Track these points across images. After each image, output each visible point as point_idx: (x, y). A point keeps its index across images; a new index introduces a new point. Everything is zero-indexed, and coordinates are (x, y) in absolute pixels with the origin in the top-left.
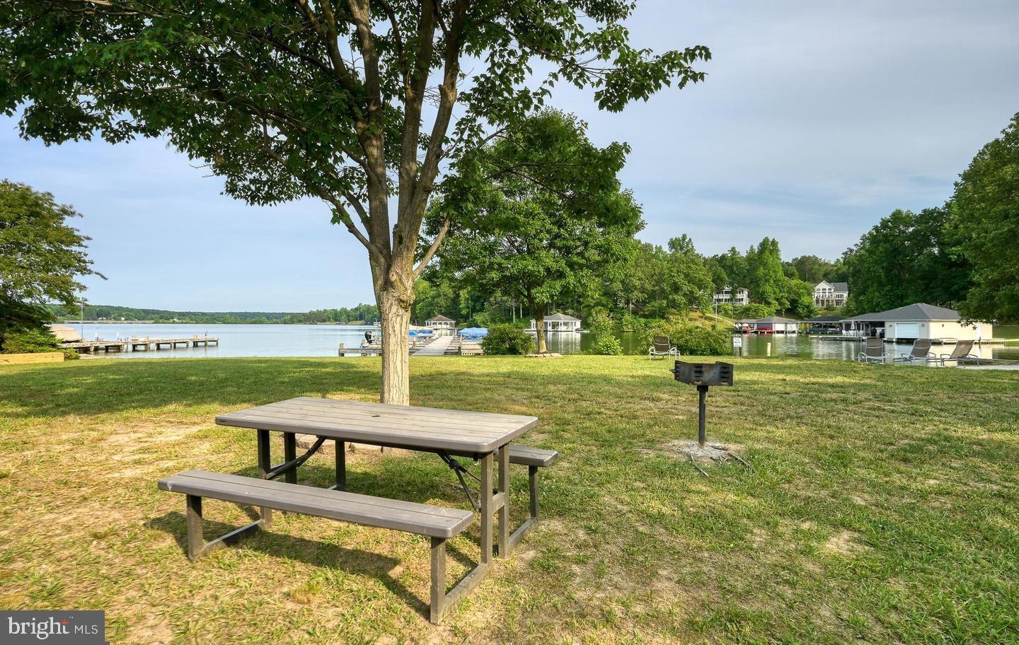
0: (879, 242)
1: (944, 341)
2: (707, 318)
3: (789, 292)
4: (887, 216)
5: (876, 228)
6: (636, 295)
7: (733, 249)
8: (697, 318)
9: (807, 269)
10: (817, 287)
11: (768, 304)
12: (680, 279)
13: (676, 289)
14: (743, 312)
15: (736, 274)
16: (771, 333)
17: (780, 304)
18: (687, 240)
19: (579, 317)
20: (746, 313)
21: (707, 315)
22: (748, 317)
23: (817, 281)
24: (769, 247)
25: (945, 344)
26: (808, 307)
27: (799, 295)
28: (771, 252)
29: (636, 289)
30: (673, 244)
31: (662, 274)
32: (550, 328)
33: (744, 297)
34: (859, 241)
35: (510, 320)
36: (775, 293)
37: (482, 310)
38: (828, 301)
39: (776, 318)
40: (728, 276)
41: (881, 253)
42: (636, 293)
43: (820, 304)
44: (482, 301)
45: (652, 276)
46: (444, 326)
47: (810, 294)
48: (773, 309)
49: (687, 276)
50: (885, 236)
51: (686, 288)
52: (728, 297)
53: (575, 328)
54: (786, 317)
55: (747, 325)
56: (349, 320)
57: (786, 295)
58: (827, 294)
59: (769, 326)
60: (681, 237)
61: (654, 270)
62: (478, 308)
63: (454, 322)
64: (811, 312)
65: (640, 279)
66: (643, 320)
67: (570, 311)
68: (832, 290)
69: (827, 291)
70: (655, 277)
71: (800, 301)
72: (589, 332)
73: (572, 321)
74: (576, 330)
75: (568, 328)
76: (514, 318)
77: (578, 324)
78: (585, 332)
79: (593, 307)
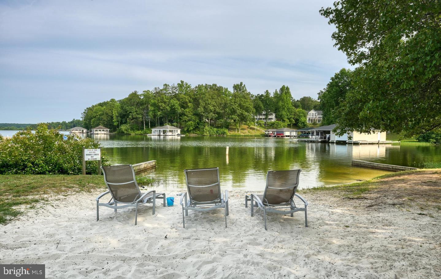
0: (333, 86)
1: (360, 142)
2: (251, 128)
3: (294, 115)
4: (338, 72)
5: (332, 79)
6: (212, 115)
7: (267, 91)
8: (246, 128)
9: (306, 104)
10: (309, 113)
11: (284, 121)
12: (235, 106)
13: (233, 112)
14: (271, 126)
15: (268, 105)
16: (283, 136)
17: (290, 121)
18: (243, 85)
19: (180, 128)
20: (272, 126)
21: (251, 126)
22: (273, 128)
23: (310, 110)
24: (285, 90)
25: (361, 144)
26: (303, 123)
27: (300, 116)
28: (286, 93)
29: (211, 111)
30: (236, 87)
31: (226, 104)
32: (162, 134)
33: (273, 118)
34: (326, 87)
35: (142, 129)
36: (287, 115)
37: (126, 123)
38: (314, 120)
39: (286, 129)
40: (264, 107)
41: (334, 92)
42: (211, 113)
43: (311, 122)
44: (126, 117)
45: (221, 104)
46: (103, 132)
47: (305, 116)
48: (286, 124)
49: (240, 105)
50: (336, 83)
51: (239, 111)
52: (264, 117)
53: (177, 134)
54: (293, 128)
55: (271, 132)
56: (67, 129)
57: (293, 116)
58: (314, 116)
59: (282, 133)
60: (239, 83)
61: (222, 101)
62: (123, 122)
63: (109, 130)
64: (305, 125)
65: (214, 106)
66: (215, 129)
67: (175, 124)
68: (317, 115)
69: (314, 115)
70: (222, 105)
71: (300, 120)
72: (185, 136)
73: (175, 130)
74: (177, 135)
75: (173, 134)
76: (145, 127)
77: (179, 131)
78: (183, 136)
79: (188, 122)
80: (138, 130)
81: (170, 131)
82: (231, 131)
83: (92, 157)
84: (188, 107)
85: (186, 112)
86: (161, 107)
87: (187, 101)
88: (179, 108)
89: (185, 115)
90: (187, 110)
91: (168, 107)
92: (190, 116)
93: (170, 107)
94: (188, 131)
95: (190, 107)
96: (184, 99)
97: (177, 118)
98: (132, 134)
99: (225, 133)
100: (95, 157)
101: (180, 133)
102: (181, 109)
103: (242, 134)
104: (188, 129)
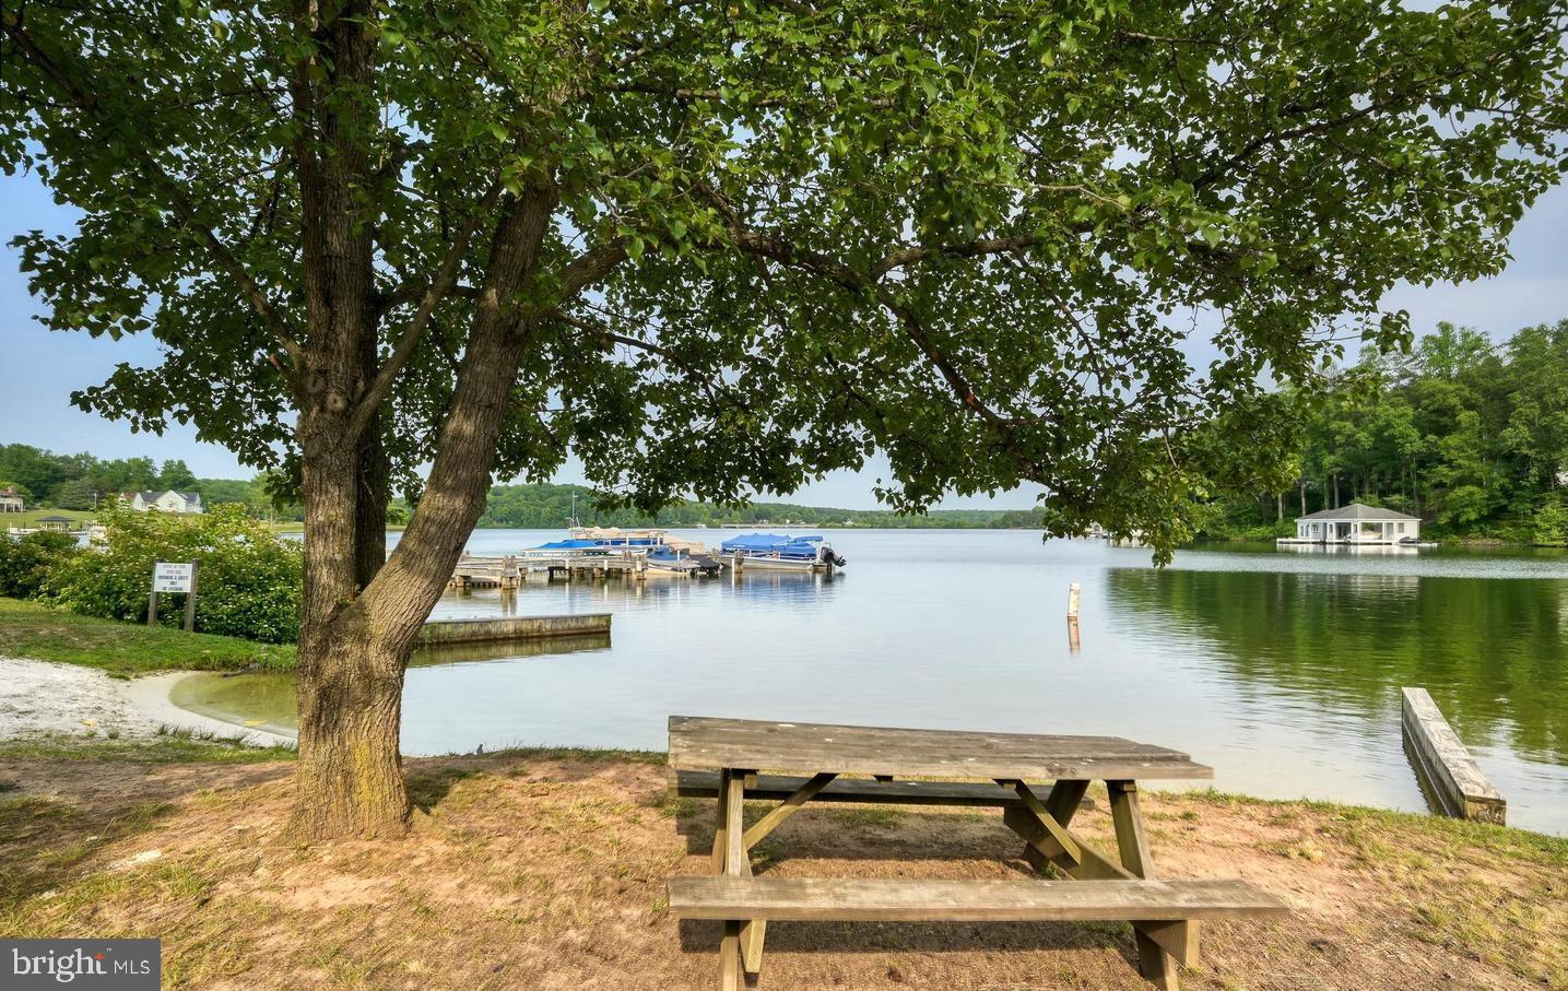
19: (1417, 514)
32: (1332, 537)
67: (1397, 499)
72: (1435, 545)
73: (1390, 521)
74: (1402, 541)
75: (1380, 538)
76: (1281, 515)
77: (1412, 527)
78: (1426, 545)
79: (1453, 487)
80: (1259, 523)
81: (1369, 527)
83: (172, 583)
84: (1455, 427)
85: (1447, 448)
86: (1337, 437)
87: (1454, 401)
88: (1415, 434)
89: (1441, 461)
90: (1450, 442)
91: (1362, 436)
92: (1466, 463)
93: (1372, 435)
94: (1457, 527)
95: (1463, 425)
96: (1440, 396)
97: (1408, 475)
98: (1233, 538)
100: (180, 584)
101: (1414, 535)
102: (1422, 438)
104: (1457, 516)
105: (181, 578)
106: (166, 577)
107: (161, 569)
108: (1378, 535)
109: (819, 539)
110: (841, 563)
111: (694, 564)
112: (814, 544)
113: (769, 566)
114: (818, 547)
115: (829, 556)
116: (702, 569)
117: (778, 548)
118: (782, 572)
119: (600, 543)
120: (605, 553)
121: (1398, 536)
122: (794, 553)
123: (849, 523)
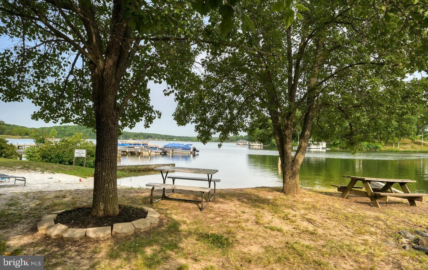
2: (416, 143)
19: (326, 141)
21: (417, 140)
72: (330, 149)
74: (322, 148)
75: (317, 147)
77: (324, 144)
78: (328, 149)
81: (315, 145)
82: (387, 146)
83: (80, 155)
94: (334, 145)
99: (378, 148)
100: (82, 155)
101: (325, 147)
103: (401, 149)
104: (335, 142)
105: (82, 153)
106: (78, 153)
107: (76, 151)
108: (317, 146)
109: (191, 145)
110: (198, 151)
111: (161, 151)
112: (190, 146)
113: (178, 152)
114: (192, 147)
115: (195, 150)
116: (163, 152)
117: (181, 147)
118: (182, 153)
119: (131, 144)
120: (133, 148)
121: (321, 147)
122: (186, 148)
123: (174, 139)
